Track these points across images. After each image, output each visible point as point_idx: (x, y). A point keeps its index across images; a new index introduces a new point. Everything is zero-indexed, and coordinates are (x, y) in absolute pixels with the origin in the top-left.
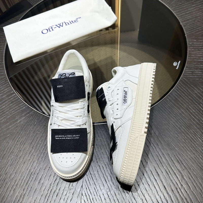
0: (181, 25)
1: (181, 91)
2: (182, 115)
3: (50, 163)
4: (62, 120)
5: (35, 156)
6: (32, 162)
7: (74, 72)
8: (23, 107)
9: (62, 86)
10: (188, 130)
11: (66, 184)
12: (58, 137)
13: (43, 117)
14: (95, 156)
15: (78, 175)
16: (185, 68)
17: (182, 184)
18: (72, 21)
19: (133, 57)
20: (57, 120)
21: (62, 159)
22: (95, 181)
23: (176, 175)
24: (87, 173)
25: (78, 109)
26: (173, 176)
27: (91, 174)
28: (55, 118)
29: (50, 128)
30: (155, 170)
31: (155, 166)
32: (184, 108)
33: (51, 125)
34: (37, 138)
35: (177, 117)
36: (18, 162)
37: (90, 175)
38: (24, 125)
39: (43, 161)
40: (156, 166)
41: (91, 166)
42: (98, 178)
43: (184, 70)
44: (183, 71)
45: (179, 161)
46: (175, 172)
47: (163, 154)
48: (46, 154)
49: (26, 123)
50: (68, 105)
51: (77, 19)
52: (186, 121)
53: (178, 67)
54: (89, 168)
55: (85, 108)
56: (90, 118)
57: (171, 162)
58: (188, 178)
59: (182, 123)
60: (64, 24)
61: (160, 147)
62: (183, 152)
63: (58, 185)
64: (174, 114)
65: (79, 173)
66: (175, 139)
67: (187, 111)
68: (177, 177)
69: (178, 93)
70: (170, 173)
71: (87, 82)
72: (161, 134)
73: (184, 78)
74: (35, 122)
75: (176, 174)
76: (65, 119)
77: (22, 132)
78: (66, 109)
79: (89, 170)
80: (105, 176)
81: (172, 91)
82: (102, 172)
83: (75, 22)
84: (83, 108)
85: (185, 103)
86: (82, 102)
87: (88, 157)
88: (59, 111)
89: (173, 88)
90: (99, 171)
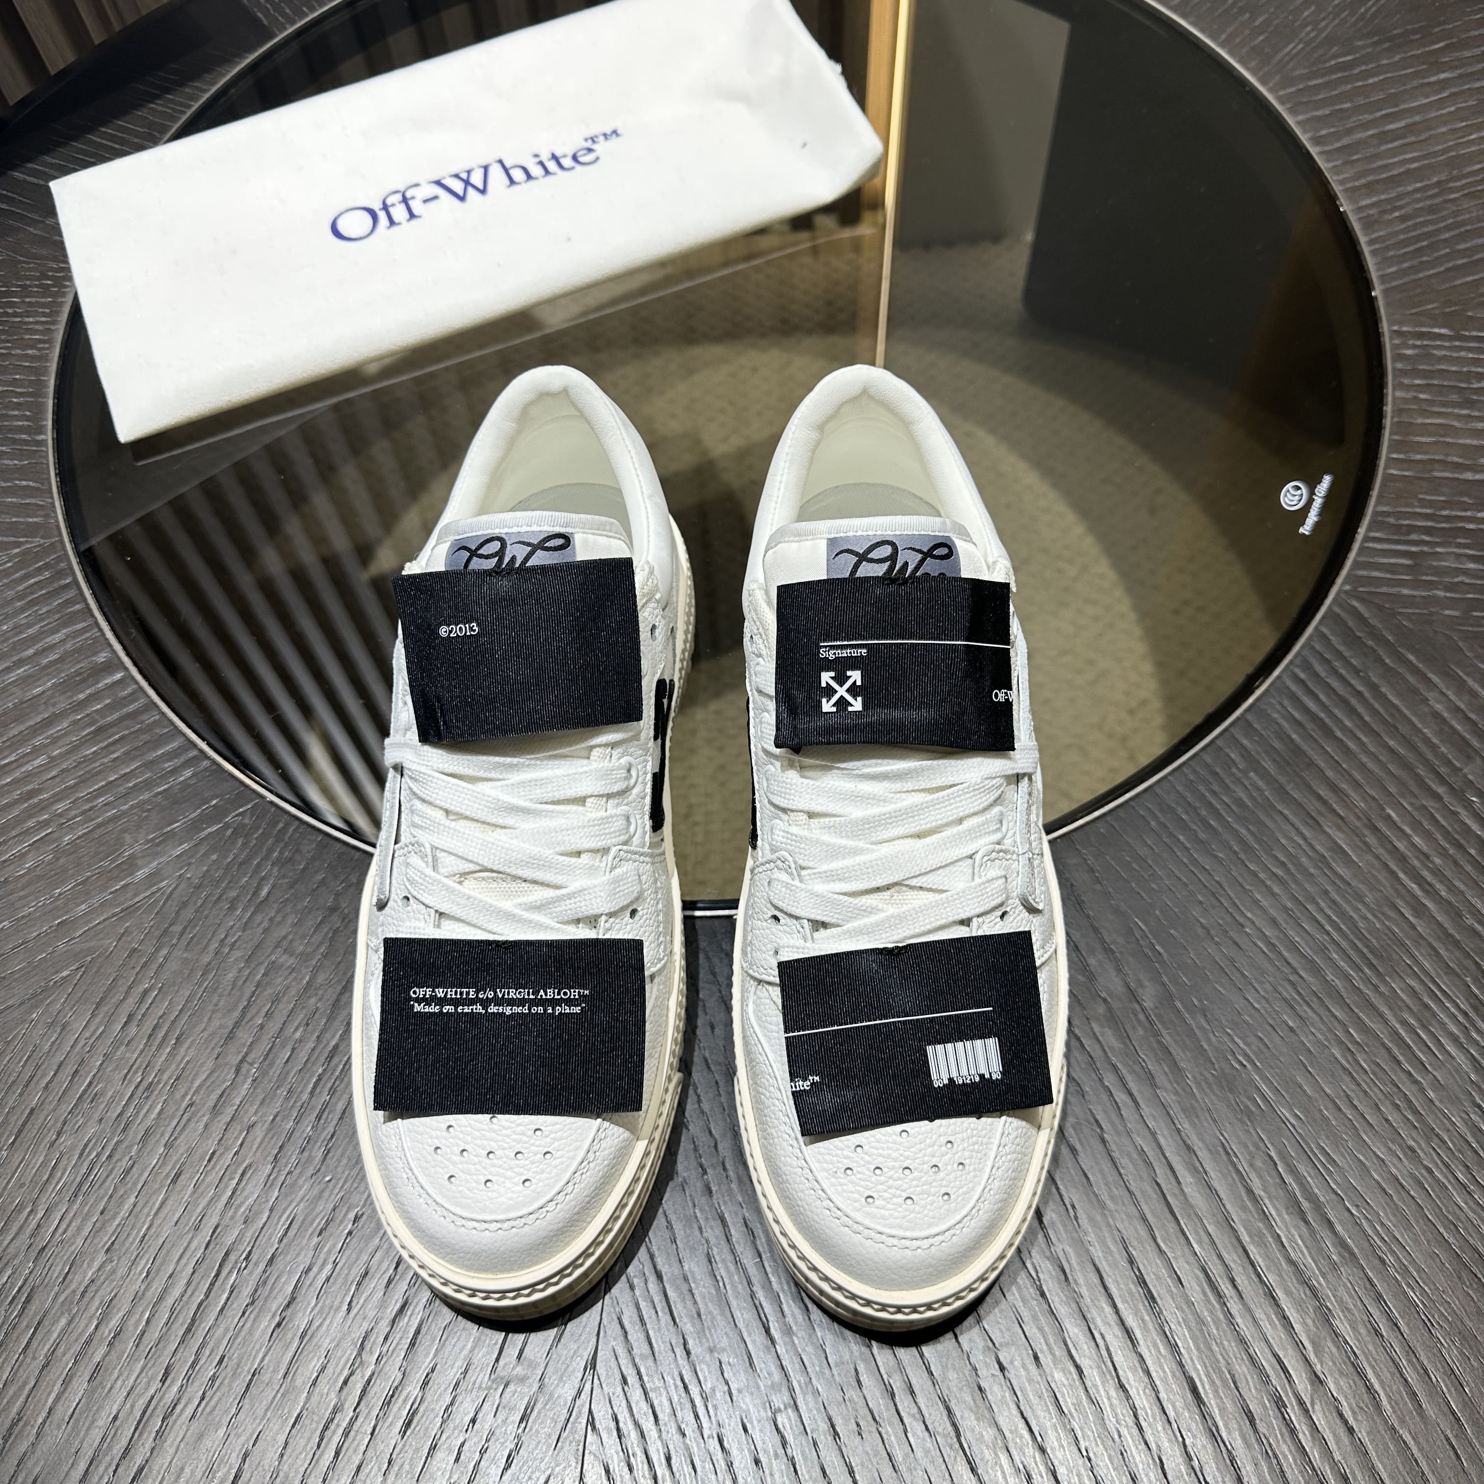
0: (1342, 219)
1: (1328, 696)
2: (1336, 873)
3: (367, 1187)
4: (464, 875)
5: (259, 1132)
6: (235, 1172)
7: (562, 530)
8: (174, 771)
9: (471, 629)
10: (1375, 980)
11: (477, 1341)
12: (433, 1000)
13: (322, 846)
14: (696, 1149)
15: (566, 1282)
16: (1362, 531)
17: (1318, 1368)
18: (555, 157)
19: (981, 433)
20: (429, 871)
21: (457, 1158)
22: (688, 1327)
23: (1278, 1305)
24: (632, 1270)
25: (581, 801)
26: (1259, 1314)
27: (659, 1276)
28: (415, 860)
29: (370, 932)
30: (1124, 1264)
31: (1129, 1233)
32: (1352, 818)
33: (381, 905)
34: (276, 1000)
35: (1296, 881)
36: (127, 1172)
37: (651, 1285)
38: (184, 905)
39: (311, 1170)
40: (1134, 1232)
41: (659, 1221)
42: (708, 1307)
43: (1356, 546)
44: (1348, 549)
45: (1305, 1205)
46: (1271, 1279)
47: (1189, 1148)
48: (337, 1117)
49: (198, 887)
50: (511, 766)
51: (589, 144)
52: (1365, 918)
53: (1312, 518)
54: (646, 1234)
55: (635, 791)
56: (666, 871)
57: (1244, 1208)
58: (1363, 1331)
59: (1328, 928)
60: (496, 175)
61: (1168, 1097)
62: (1336, 1141)
63: (420, 1349)
64: (1276, 858)
65: (573, 1264)
66: (1277, 1039)
67: (1372, 840)
68: (1285, 1317)
69: (1307, 711)
70: (1235, 1287)
71: (652, 605)
72: (1179, 1005)
73: (1355, 603)
74: (263, 879)
75: (1280, 1294)
76: (486, 870)
77: (164, 952)
78: (494, 793)
79: (643, 1249)
80: (760, 1295)
81: (1267, 691)
82: (737, 1261)
83: (579, 168)
84: (623, 793)
85: (1357, 785)
86: (616, 753)
87: (646, 1154)
88: (447, 812)
89: (1276, 673)
90: (721, 1254)
